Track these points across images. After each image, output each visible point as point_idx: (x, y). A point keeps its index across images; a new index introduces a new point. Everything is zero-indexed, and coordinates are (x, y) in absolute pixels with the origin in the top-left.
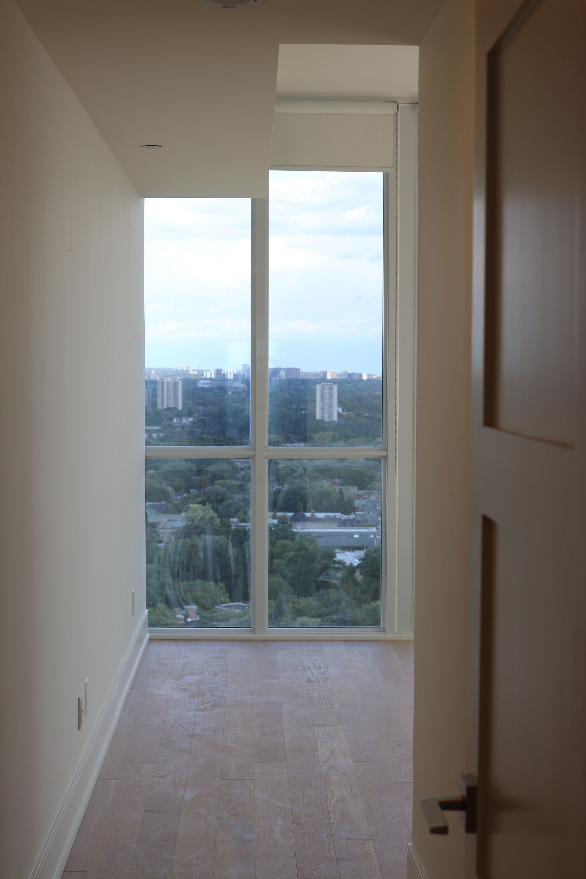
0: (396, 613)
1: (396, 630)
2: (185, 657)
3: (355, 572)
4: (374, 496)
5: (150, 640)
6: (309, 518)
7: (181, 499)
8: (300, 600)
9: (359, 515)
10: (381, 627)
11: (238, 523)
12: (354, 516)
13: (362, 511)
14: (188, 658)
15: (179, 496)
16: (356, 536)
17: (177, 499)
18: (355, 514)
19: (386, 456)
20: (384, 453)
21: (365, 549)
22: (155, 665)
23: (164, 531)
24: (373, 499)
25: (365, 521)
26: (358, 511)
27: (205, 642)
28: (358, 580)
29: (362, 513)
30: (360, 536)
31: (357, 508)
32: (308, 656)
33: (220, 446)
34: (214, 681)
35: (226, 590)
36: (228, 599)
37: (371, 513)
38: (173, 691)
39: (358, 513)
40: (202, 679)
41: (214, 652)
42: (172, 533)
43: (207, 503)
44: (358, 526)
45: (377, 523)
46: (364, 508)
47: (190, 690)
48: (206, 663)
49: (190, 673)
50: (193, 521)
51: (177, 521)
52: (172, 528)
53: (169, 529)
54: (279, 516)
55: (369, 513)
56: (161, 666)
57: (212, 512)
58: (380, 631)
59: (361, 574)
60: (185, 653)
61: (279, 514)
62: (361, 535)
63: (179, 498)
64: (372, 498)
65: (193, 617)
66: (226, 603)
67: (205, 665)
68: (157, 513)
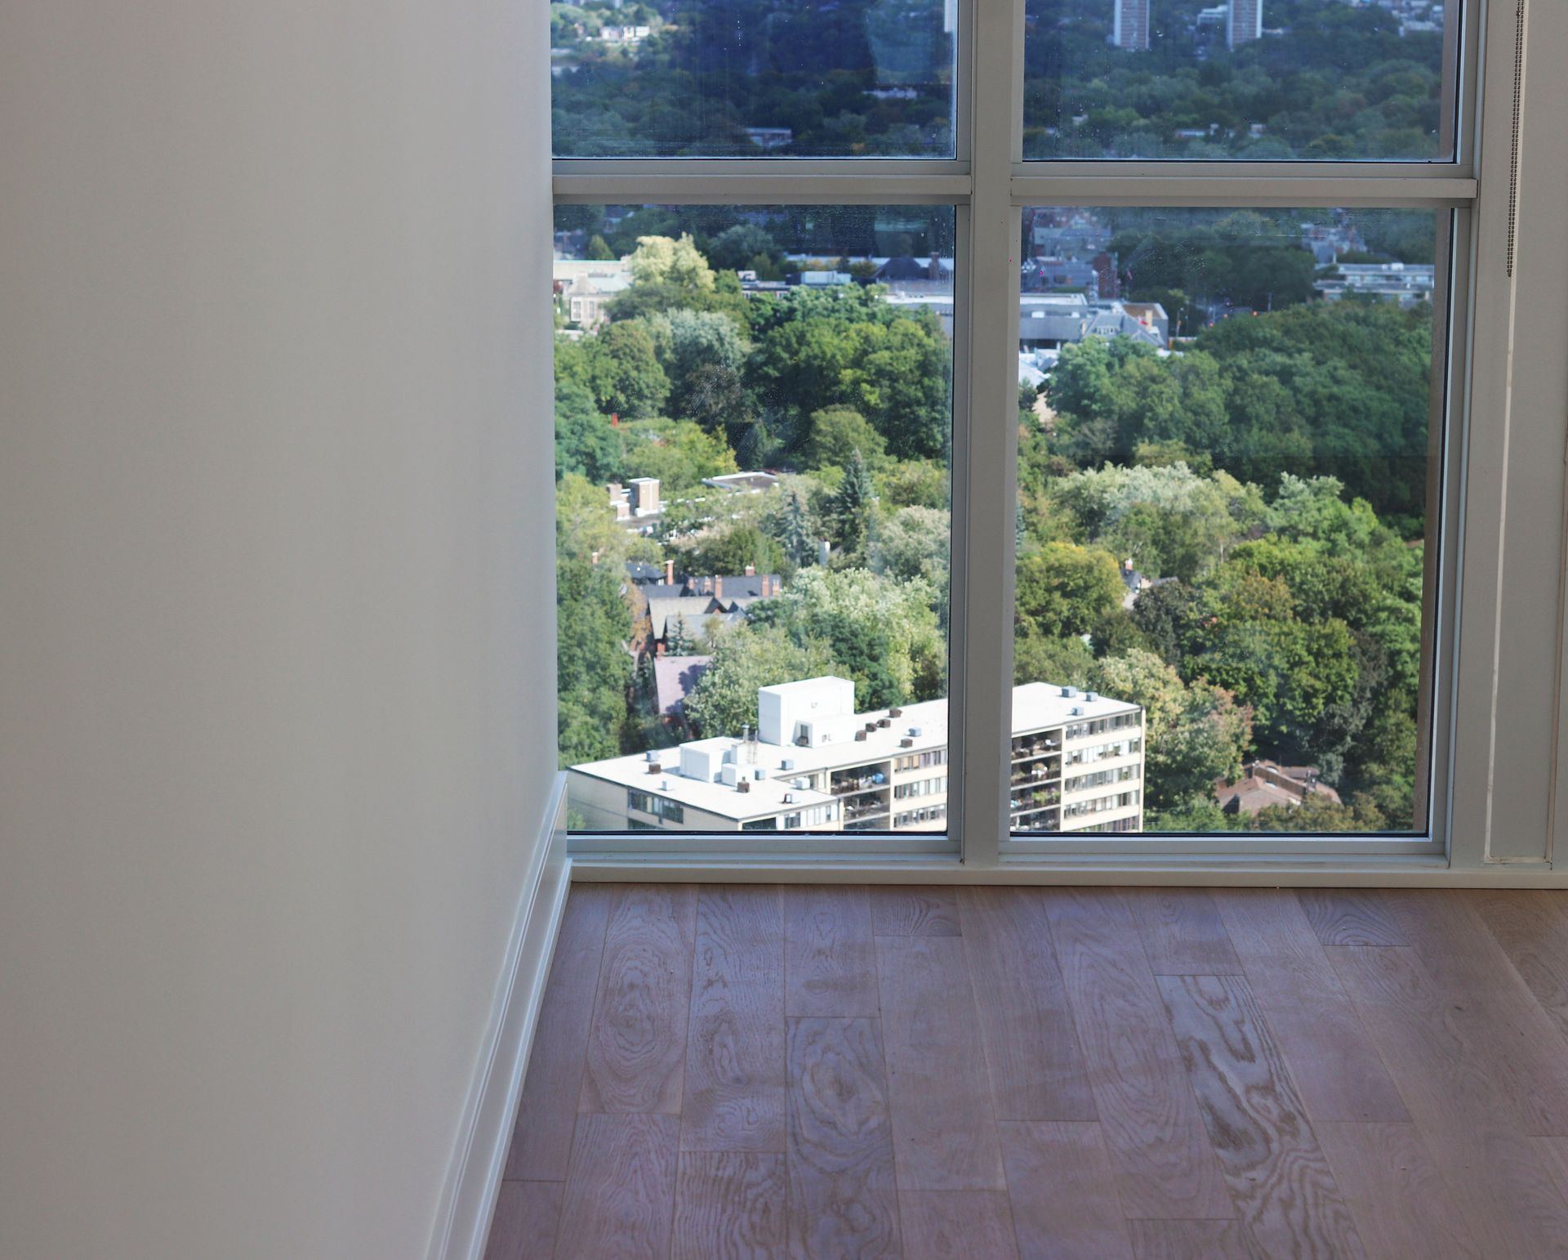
0: (1490, 788)
1: (1487, 849)
2: (710, 983)
3: (1035, 399)
4: (1082, 218)
5: (576, 885)
6: (925, 270)
7: (621, 223)
8: (902, 467)
9: (1047, 264)
10: (1426, 835)
11: (757, 282)
12: (1034, 267)
13: (1052, 254)
14: (725, 985)
15: (617, 216)
16: (1039, 315)
17: (611, 224)
18: (1036, 262)
19: (1471, 200)
20: (1465, 189)
21: (1058, 345)
22: (597, 1028)
23: (580, 299)
24: (1079, 226)
25: (1060, 280)
26: (1044, 255)
27: (780, 900)
28: (1042, 420)
29: (1052, 259)
30: (1048, 313)
31: (1042, 246)
32: (1182, 976)
33: (837, 155)
34: (841, 1134)
35: (728, 442)
36: (732, 463)
37: (1074, 260)
38: (679, 1199)
39: (1041, 258)
40: (789, 1118)
41: (820, 952)
42: (600, 306)
43: (684, 234)
44: (1043, 291)
45: (1088, 284)
46: (1058, 247)
47: (751, 1194)
48: (798, 1021)
49: (738, 1080)
50: (646, 277)
51: (612, 276)
52: (600, 293)
53: (591, 295)
54: (854, 266)
55: (1069, 259)
56: (620, 1034)
57: (695, 254)
58: (1426, 852)
59: (1049, 405)
60: (708, 957)
61: (853, 261)
62: (1050, 312)
63: (615, 220)
64: (1076, 223)
65: (651, 505)
66: (728, 472)
67: (792, 1028)
68: (564, 258)
